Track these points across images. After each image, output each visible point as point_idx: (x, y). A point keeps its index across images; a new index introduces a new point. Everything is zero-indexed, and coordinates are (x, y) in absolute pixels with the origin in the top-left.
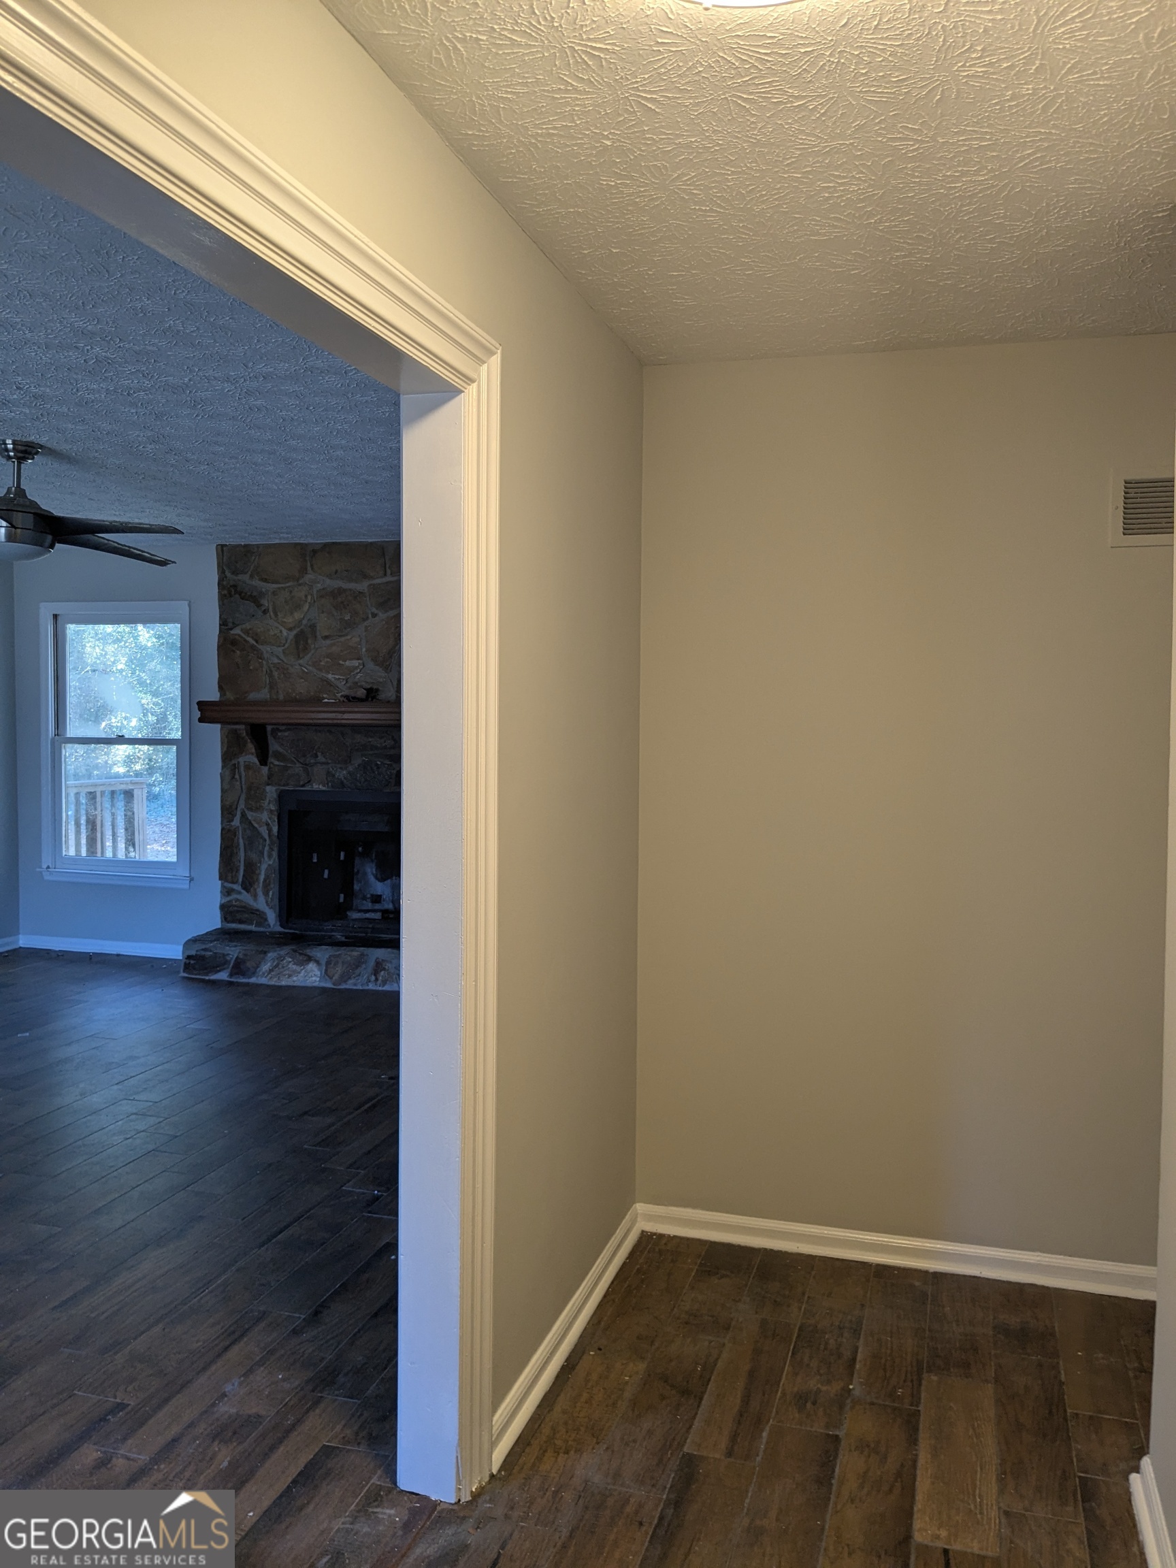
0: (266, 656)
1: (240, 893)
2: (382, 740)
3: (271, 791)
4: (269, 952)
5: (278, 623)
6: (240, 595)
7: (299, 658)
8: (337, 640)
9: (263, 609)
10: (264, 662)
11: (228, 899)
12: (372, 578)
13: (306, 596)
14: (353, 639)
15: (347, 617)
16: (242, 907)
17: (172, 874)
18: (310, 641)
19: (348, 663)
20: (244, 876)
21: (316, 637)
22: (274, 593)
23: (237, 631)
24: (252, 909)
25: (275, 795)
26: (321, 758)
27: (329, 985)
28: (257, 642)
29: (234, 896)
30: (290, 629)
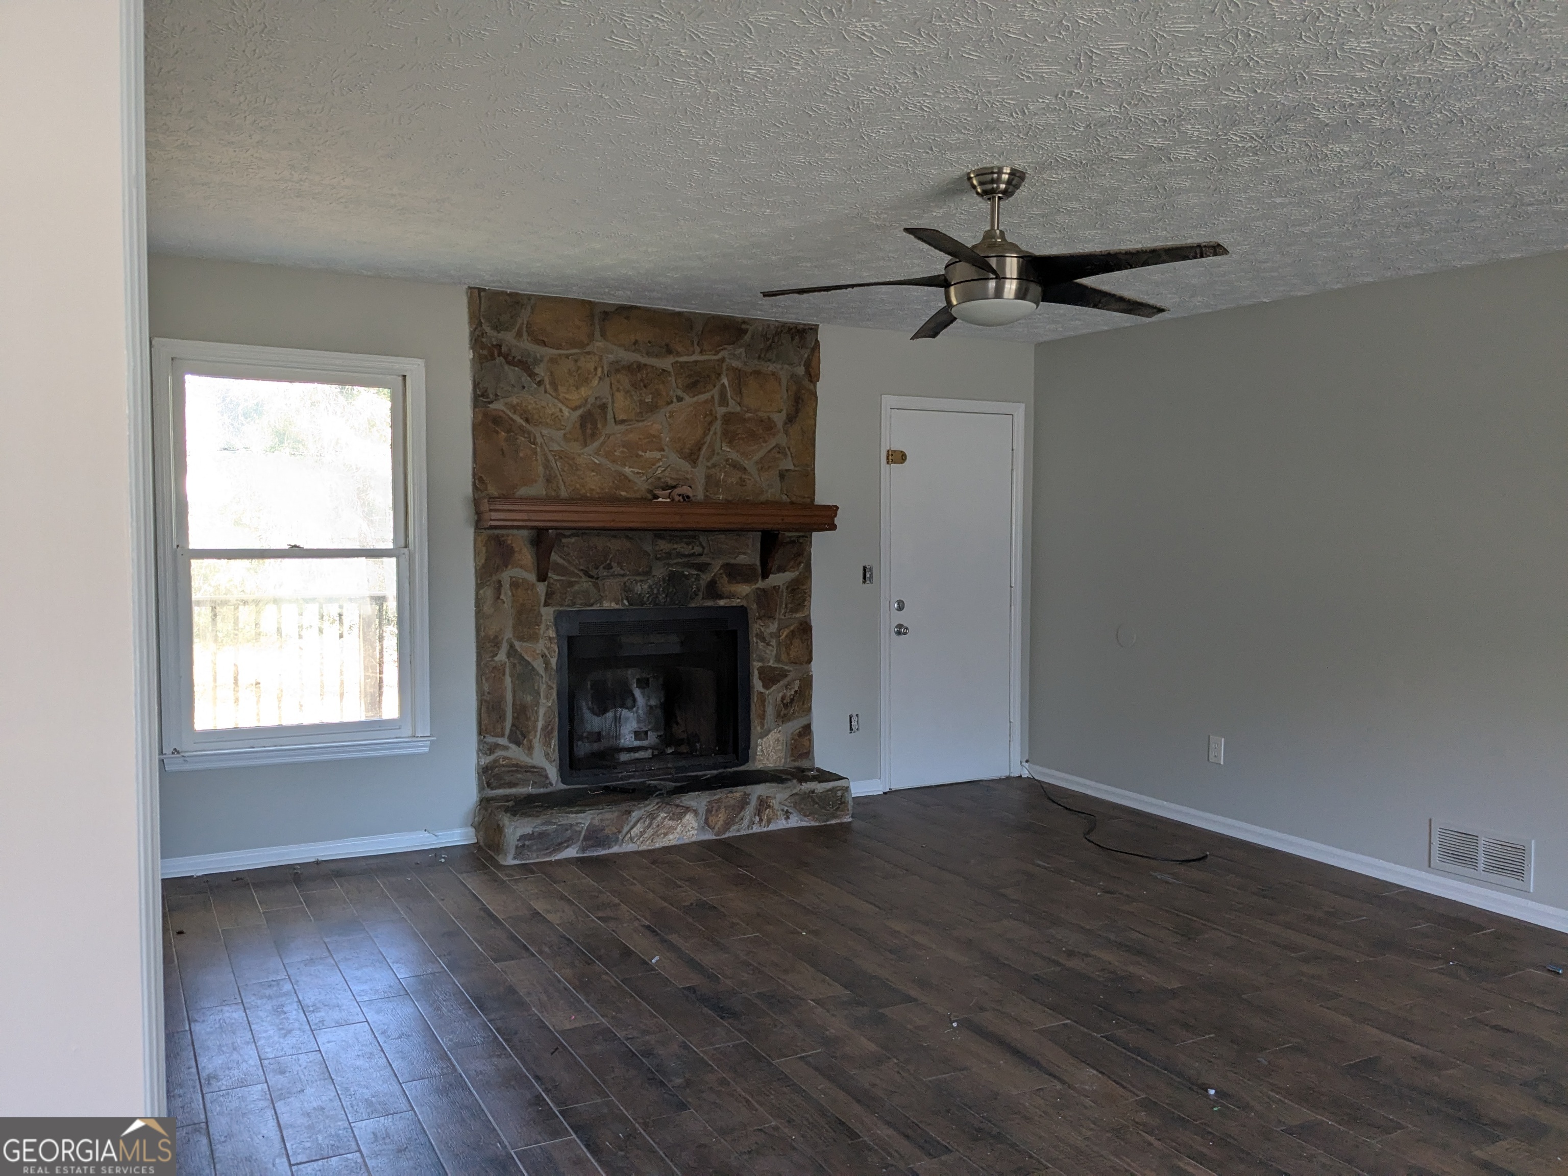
0: (539, 440)
1: (506, 748)
2: (690, 547)
3: (548, 613)
4: (633, 811)
5: (558, 399)
6: (505, 359)
7: (585, 445)
8: (635, 426)
9: (538, 379)
10: (538, 449)
11: (492, 758)
12: (679, 354)
13: (596, 369)
14: (654, 425)
15: (649, 399)
16: (513, 765)
17: (394, 736)
18: (599, 426)
19: (648, 454)
20: (513, 725)
21: (606, 419)
22: (553, 361)
23: (498, 406)
24: (528, 767)
25: (552, 618)
26: (616, 569)
27: (709, 836)
28: (527, 420)
29: (500, 753)
30: (575, 409)
